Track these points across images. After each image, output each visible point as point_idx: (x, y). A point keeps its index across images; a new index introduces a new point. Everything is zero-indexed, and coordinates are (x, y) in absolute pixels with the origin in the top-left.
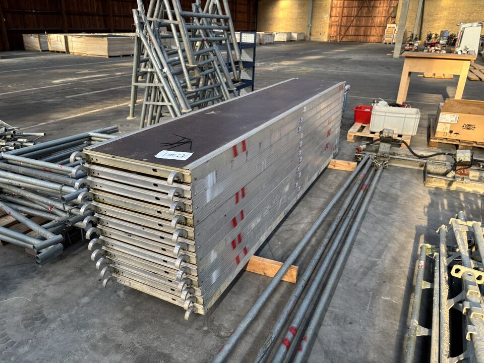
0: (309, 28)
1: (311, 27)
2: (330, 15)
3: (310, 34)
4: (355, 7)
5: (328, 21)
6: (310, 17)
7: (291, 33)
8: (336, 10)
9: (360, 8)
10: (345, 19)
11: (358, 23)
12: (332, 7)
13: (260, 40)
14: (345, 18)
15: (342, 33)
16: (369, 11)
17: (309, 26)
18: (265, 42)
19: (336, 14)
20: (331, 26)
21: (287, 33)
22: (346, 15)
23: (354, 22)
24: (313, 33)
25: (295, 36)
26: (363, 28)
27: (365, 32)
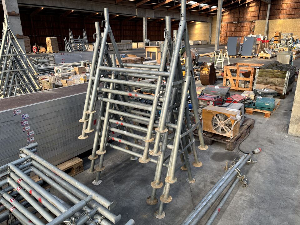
0: (210, 38)
2: (221, 31)
3: (211, 41)
4: (233, 27)
6: (210, 33)
8: (224, 28)
9: (236, 27)
11: (235, 35)
16: (241, 29)
19: (224, 31)
20: (221, 37)
22: (229, 31)
25: (200, 42)
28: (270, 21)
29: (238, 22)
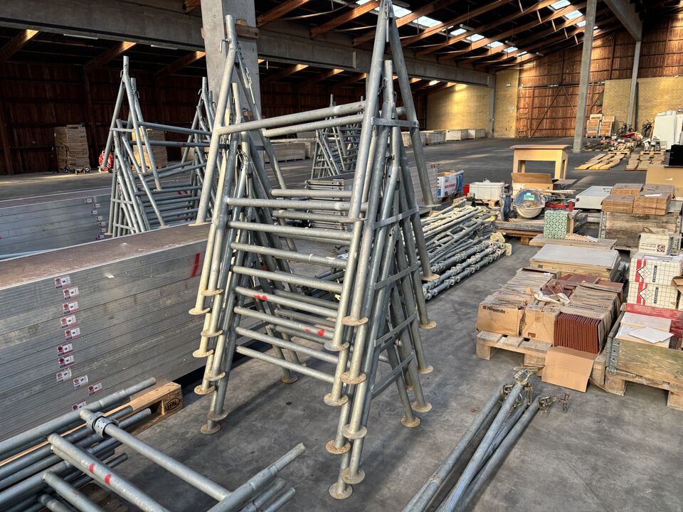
0: (491, 124)
1: (493, 122)
2: (517, 106)
3: (493, 130)
4: (548, 96)
5: (515, 114)
6: (492, 111)
7: (467, 130)
8: (525, 100)
9: (555, 96)
10: (536, 111)
11: (554, 114)
12: (519, 98)
13: (426, 139)
14: (537, 109)
15: (534, 127)
16: (567, 100)
17: (490, 120)
18: (432, 142)
19: (524, 105)
20: (518, 119)
21: (461, 130)
22: (537, 106)
23: (548, 114)
24: (496, 129)
25: (473, 133)
26: (561, 120)
27: (563, 124)
28: (640, 80)
29: (561, 84)
